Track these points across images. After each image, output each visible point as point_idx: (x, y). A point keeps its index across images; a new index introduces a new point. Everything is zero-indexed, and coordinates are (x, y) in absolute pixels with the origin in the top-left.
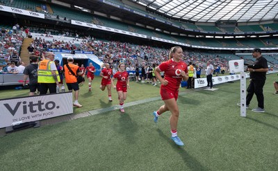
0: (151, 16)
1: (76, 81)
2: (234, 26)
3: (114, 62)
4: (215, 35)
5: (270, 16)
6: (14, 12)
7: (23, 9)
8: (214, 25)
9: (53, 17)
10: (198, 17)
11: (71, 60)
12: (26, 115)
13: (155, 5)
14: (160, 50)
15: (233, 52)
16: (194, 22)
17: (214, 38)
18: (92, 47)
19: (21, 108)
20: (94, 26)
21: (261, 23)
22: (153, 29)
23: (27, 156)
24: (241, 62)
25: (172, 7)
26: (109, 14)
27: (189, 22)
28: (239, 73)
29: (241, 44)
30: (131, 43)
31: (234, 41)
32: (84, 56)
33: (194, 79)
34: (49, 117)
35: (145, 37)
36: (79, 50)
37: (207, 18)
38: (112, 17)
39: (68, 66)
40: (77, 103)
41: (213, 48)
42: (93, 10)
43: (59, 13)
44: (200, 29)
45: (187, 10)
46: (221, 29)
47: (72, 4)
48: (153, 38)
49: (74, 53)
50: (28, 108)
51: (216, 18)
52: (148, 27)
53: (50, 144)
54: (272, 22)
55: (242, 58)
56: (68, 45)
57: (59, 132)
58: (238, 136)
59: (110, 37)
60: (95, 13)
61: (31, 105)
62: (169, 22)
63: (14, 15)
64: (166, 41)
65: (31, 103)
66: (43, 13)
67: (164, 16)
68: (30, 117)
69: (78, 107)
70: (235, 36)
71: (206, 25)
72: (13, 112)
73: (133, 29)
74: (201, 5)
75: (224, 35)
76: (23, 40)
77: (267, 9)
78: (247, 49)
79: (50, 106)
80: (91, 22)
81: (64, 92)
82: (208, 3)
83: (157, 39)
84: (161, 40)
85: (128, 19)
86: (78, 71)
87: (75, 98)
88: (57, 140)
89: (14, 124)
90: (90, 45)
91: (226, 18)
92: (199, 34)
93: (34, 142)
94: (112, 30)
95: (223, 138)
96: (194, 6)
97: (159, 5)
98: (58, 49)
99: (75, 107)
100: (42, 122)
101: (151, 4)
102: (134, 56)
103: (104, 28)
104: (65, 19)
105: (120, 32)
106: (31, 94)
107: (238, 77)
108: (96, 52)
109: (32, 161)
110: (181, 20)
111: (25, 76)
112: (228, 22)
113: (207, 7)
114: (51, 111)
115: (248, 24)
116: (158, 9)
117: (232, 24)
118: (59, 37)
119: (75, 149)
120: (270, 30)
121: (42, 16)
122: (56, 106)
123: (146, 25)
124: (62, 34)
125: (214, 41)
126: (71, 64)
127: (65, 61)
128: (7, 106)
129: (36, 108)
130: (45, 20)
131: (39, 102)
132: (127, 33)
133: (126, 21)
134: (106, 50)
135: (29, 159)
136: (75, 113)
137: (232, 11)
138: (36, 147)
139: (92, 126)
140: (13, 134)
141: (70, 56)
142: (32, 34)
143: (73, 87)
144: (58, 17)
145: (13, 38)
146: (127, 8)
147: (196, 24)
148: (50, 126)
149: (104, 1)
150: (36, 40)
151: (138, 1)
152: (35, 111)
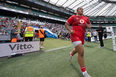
2: (104, 18)
3: (56, 31)
4: (97, 21)
6: (16, 11)
7: (20, 10)
8: (96, 18)
9: (32, 14)
10: (89, 15)
12: (18, 51)
13: (73, 10)
17: (96, 23)
18: (47, 26)
19: (16, 47)
20: (48, 18)
23: (18, 67)
26: (54, 13)
29: (107, 25)
31: (104, 24)
33: (91, 37)
34: (28, 52)
37: (93, 15)
38: (55, 14)
39: (40, 30)
41: (96, 27)
42: (48, 11)
43: (34, 12)
46: (99, 19)
47: (40, 9)
51: (97, 15)
59: (55, 22)
60: (49, 13)
61: (21, 46)
63: (16, 13)
65: (21, 45)
66: (28, 12)
68: (20, 52)
70: (104, 22)
71: (93, 18)
72: (12, 49)
73: (64, 19)
75: (100, 22)
76: (18, 22)
79: (29, 46)
80: (47, 16)
81: (36, 41)
85: (62, 15)
87: (41, 45)
89: (12, 54)
91: (101, 15)
93: (22, 62)
94: (56, 19)
96: (88, 11)
97: (74, 10)
98: (33, 26)
100: (25, 54)
101: (71, 9)
102: (65, 29)
103: (52, 18)
104: (37, 15)
105: (59, 20)
108: (48, 28)
112: (101, 17)
113: (93, 11)
114: (29, 49)
115: (109, 17)
118: (34, 21)
119: (41, 64)
121: (27, 13)
122: (32, 47)
128: (10, 46)
129: (23, 47)
130: (29, 15)
131: (25, 44)
132: (62, 20)
133: (61, 16)
134: (53, 27)
135: (19, 69)
137: (103, 12)
138: (22, 63)
139: (49, 55)
140: (12, 59)
142: (22, 20)
144: (34, 14)
145: (14, 22)
146: (62, 11)
147: (89, 17)
148: (29, 56)
149: (53, 8)
150: (24, 23)
151: (66, 8)
152: (23, 49)
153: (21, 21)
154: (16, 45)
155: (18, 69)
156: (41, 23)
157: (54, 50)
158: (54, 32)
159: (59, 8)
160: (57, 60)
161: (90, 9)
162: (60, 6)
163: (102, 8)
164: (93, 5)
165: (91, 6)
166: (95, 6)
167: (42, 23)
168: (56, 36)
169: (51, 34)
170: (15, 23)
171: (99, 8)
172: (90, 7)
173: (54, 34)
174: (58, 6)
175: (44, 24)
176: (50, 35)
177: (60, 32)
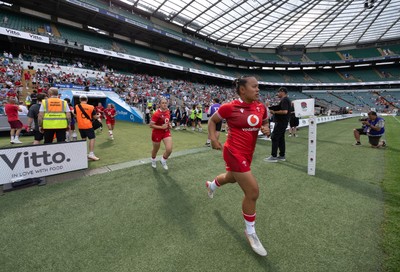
0: (189, 40)
1: (91, 126)
2: (301, 53)
3: (140, 101)
4: (275, 66)
5: (352, 39)
6: (9, 34)
7: (21, 30)
8: (274, 52)
9: (61, 42)
10: (252, 42)
11: (84, 99)
12: (28, 170)
13: (195, 26)
14: (201, 87)
15: (299, 89)
16: (247, 48)
17: (274, 71)
18: (111, 81)
19: (21, 160)
20: (114, 54)
21: (339, 49)
22: (191, 57)
23: (31, 221)
24: (310, 102)
25: (218, 28)
26: (133, 38)
27: (241, 48)
28: (307, 117)
29: (310, 79)
30: (162, 77)
31: (300, 74)
32: (102, 94)
35: (181, 68)
36: (95, 86)
37: (264, 42)
38: (137, 42)
39: (80, 107)
40: (92, 156)
41: (271, 84)
42: (111, 31)
43: (68, 36)
44: (254, 57)
45: (237, 32)
46: (284, 58)
47: (85, 24)
48: (191, 70)
49: (87, 90)
50: (31, 161)
51: (277, 42)
52: (184, 55)
53: (60, 207)
54: (354, 47)
55: (311, 97)
56: (79, 79)
57: (71, 192)
58: (304, 201)
59: (135, 69)
60: (115, 36)
61: (34, 156)
62: (213, 49)
63: (10, 39)
64: (208, 74)
65: (34, 154)
66: (47, 35)
67: (207, 39)
68: (34, 172)
69: (94, 160)
70: (302, 67)
71: (263, 52)
72: (12, 166)
73: (165, 59)
74: (257, 25)
75: (287, 66)
77: (348, 29)
78: (318, 85)
79: (59, 158)
80: (109, 49)
81: (75, 140)
82: (266, 22)
83: (197, 71)
84: (203, 73)
85: (158, 44)
86: (94, 113)
87: (90, 148)
88: (68, 201)
89: (14, 180)
90: (109, 79)
91: (291, 43)
92: (253, 64)
93: (39, 205)
94: (138, 59)
95: (284, 202)
96: (248, 26)
97: (200, 24)
98: (67, 84)
99: (91, 160)
100: (49, 179)
101: (189, 23)
102: (167, 94)
103: (127, 57)
104: (76, 44)
105: (148, 61)
106: (36, 142)
107: (304, 122)
108: (116, 89)
109: (37, 228)
110: (229, 46)
111: (30, 120)
112: (294, 48)
113: (265, 27)
114: (59, 165)
115: (321, 51)
116: (199, 30)
117: (299, 50)
118: (68, 68)
119: (92, 214)
120: (351, 59)
121: (45, 40)
122: (66, 158)
123: (182, 52)
124: (72, 64)
125: (273, 74)
126: (84, 104)
127: (77, 100)
128: (4, 157)
129: (40, 160)
130: (50, 45)
131: (45, 153)
132: (158, 63)
133: (155, 47)
135: (33, 225)
136: (90, 168)
137: (300, 32)
138: (42, 210)
139: (113, 185)
140: (13, 193)
141: (82, 94)
142: (33, 64)
143: (87, 134)
144: (66, 42)
145: (9, 69)
146: (157, 29)
147: (250, 50)
148: (59, 184)
149: (126, 20)
150: (39, 72)
151: (172, 19)
152: (40, 165)
153: (31, 68)
154: (19, 155)
155: (31, 225)
156: (92, 71)
157: (131, 169)
158: (134, 105)
159: (149, 18)
160: (135, 203)
161: (255, 19)
162: (150, 9)
163: (299, 15)
164: (266, 6)
165: (260, 9)
166: (274, 7)
167: (97, 72)
168: (141, 115)
169: (125, 110)
170: (11, 73)
171: (287, 18)
172: (256, 12)
173: (134, 108)
174: (145, 9)
175: (100, 77)
176: (122, 113)
177: (150, 105)
